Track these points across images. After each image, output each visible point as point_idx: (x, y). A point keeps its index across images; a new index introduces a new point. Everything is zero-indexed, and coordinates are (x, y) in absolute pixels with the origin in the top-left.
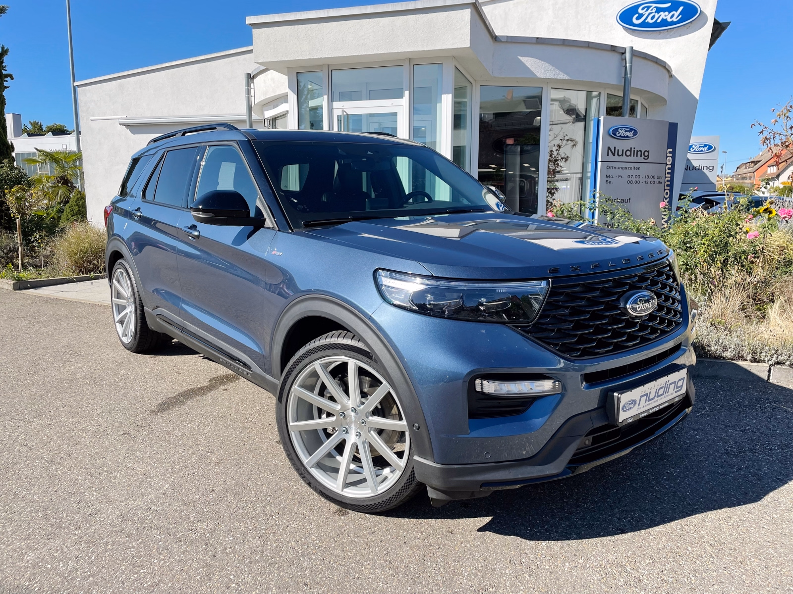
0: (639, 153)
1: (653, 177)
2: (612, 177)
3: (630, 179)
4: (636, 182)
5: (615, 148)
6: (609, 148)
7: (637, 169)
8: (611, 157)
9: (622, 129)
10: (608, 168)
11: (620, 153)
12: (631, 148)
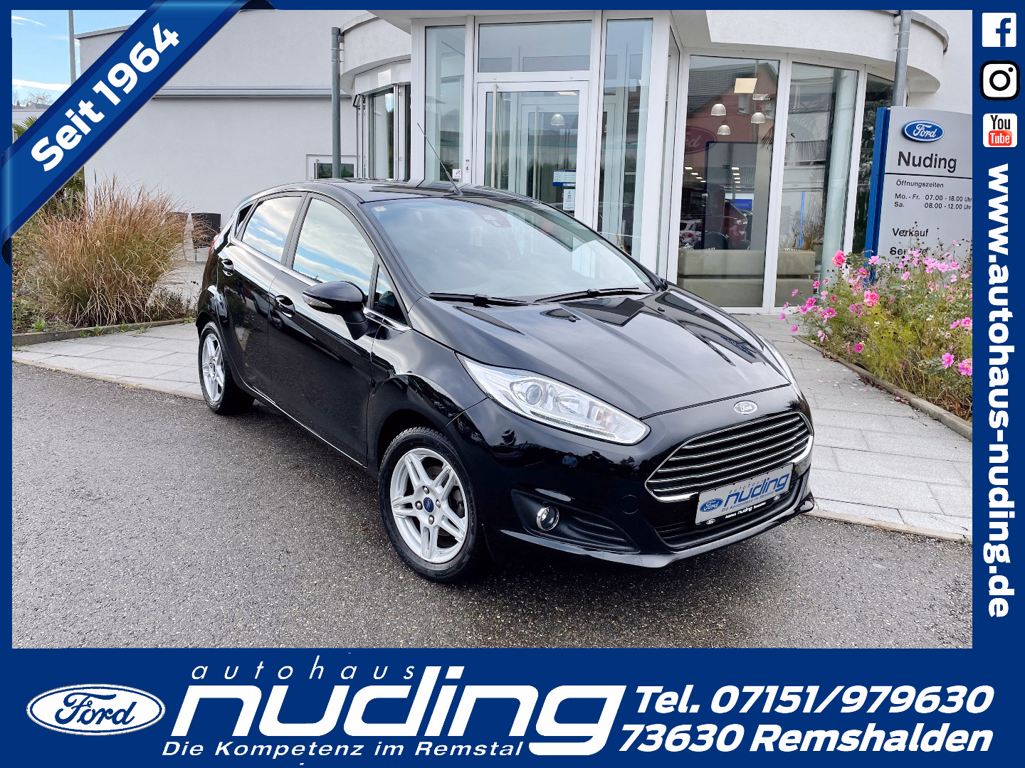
0: (943, 162)
1: (960, 199)
2: (904, 197)
3: (929, 202)
4: (939, 206)
5: (909, 153)
6: (901, 154)
7: (938, 185)
8: (904, 168)
9: (921, 126)
10: (900, 183)
11: (917, 162)
12: (932, 154)
